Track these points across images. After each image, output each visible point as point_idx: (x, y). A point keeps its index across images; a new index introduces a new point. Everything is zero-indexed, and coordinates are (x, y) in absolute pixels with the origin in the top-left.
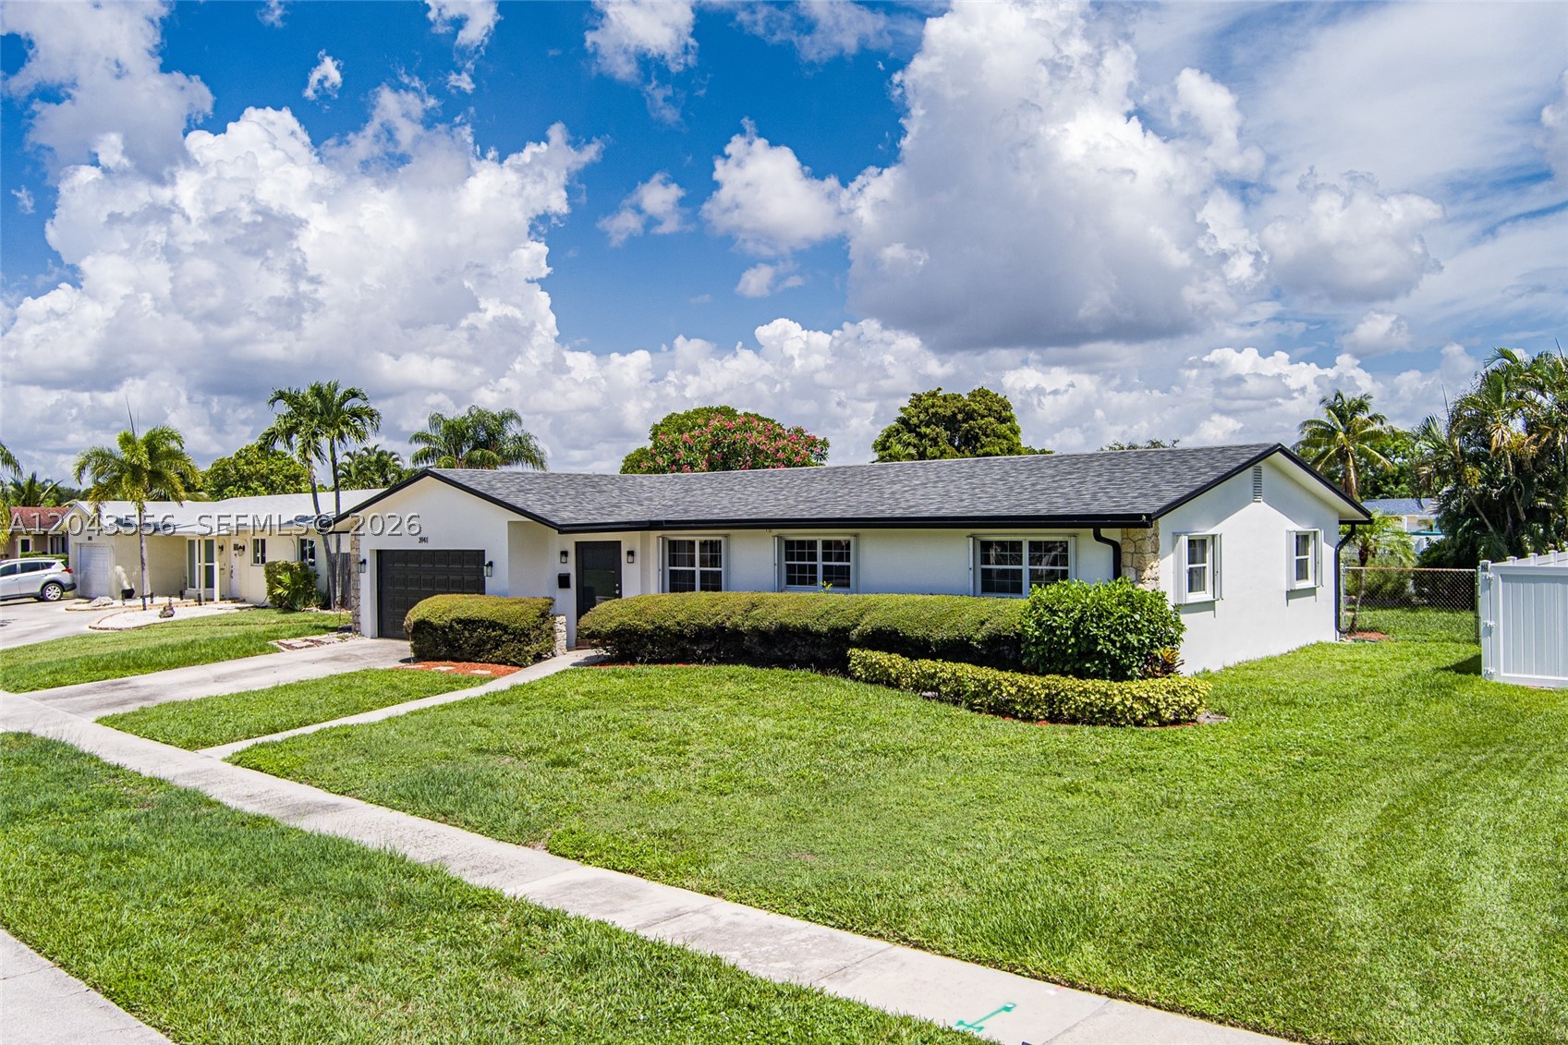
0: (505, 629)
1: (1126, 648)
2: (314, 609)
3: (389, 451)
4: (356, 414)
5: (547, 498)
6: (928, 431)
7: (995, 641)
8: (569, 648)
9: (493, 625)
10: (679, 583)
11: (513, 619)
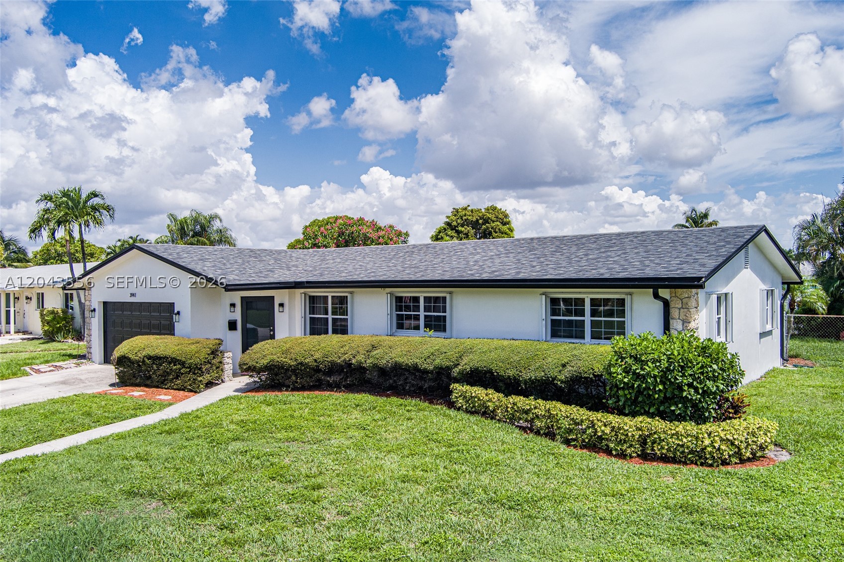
0: (183, 364)
1: (706, 393)
2: (70, 340)
3: (145, 239)
4: (95, 209)
5: (220, 265)
6: (463, 229)
7: (576, 380)
8: (235, 375)
9: (174, 361)
10: (316, 328)
11: (189, 357)
